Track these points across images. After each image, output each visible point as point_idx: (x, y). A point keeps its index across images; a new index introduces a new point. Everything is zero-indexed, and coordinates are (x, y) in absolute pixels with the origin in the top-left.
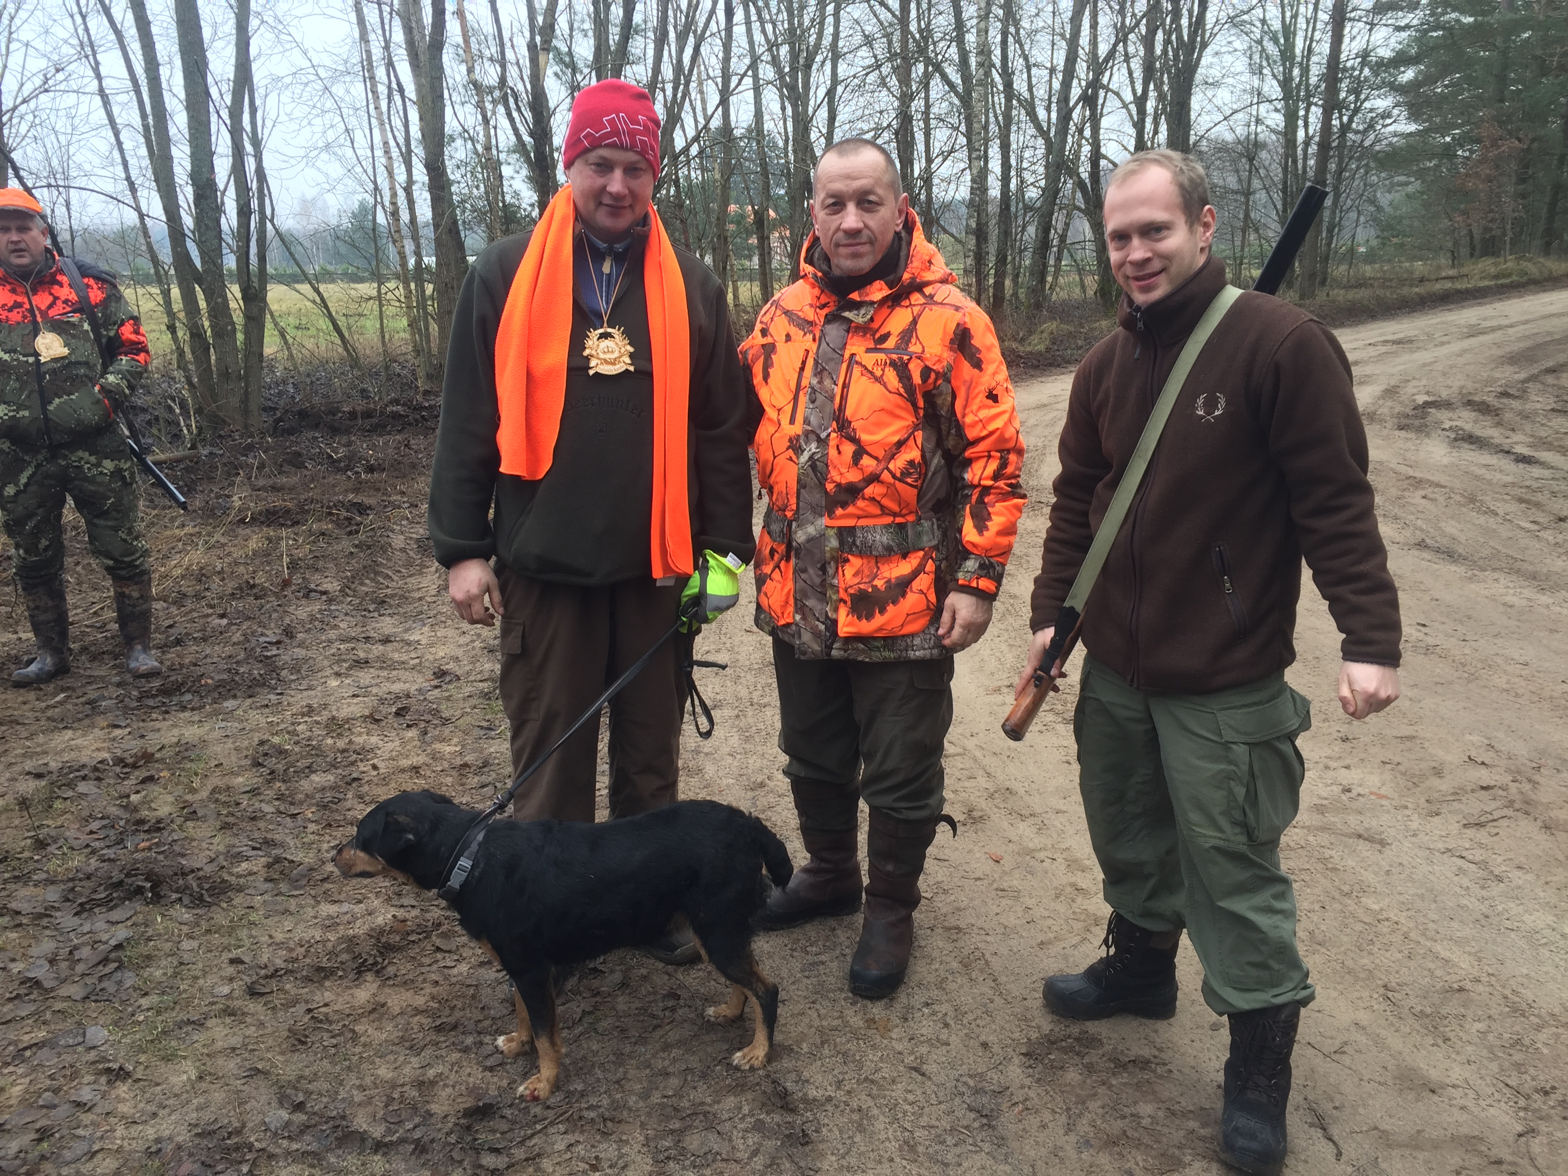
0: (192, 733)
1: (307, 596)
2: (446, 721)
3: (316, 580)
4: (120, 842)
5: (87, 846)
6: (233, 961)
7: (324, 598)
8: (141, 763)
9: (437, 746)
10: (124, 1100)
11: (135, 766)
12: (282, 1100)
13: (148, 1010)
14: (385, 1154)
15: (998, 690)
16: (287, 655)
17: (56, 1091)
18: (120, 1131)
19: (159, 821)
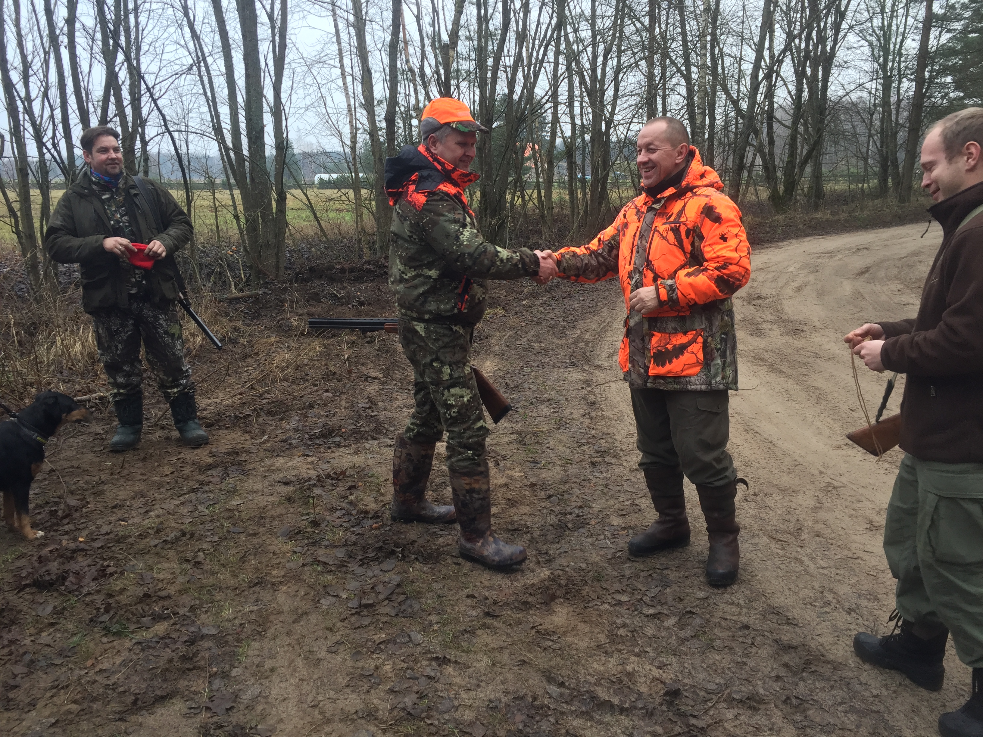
0: (358, 460)
1: (366, 380)
2: (504, 457)
3: (365, 370)
4: (358, 524)
5: (341, 526)
6: (468, 597)
7: (377, 381)
8: (341, 477)
9: (509, 472)
10: (454, 677)
11: (338, 480)
12: (550, 680)
13: (438, 623)
14: (627, 716)
15: (839, 447)
16: (382, 415)
17: (412, 669)
18: (463, 695)
19: (376, 513)
